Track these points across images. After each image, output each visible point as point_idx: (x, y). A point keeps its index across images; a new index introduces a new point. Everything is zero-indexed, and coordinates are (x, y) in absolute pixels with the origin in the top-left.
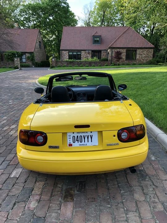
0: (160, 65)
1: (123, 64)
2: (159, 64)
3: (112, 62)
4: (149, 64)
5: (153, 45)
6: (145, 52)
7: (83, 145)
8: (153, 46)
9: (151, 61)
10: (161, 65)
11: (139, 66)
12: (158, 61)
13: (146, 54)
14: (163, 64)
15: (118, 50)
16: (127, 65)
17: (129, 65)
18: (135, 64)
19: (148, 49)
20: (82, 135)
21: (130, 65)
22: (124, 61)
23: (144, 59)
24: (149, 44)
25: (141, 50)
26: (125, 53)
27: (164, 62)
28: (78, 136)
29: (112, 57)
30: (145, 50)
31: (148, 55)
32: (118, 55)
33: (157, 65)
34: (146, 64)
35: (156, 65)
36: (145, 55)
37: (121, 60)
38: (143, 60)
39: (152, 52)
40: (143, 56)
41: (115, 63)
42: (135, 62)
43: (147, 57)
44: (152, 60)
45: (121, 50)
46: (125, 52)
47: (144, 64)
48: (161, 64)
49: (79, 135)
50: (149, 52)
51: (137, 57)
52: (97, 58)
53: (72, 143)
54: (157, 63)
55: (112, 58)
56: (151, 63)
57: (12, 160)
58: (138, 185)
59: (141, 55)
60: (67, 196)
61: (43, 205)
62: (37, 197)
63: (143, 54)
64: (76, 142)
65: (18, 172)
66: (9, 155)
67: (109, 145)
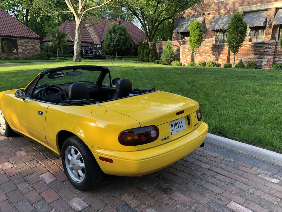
0: (52, 60)
2: (50, 58)
4: (37, 59)
5: (38, 35)
6: (29, 43)
7: (178, 131)
8: (39, 37)
9: (39, 55)
10: (54, 60)
11: (25, 61)
12: (48, 54)
13: (31, 46)
14: (56, 59)
16: (6, 59)
17: (9, 59)
18: (18, 59)
19: (32, 40)
20: (176, 122)
21: (11, 59)
22: (0, 55)
23: (29, 53)
24: (32, 33)
25: (24, 41)
26: (0, 43)
27: (56, 56)
28: (174, 124)
30: (29, 41)
31: (34, 47)
33: (49, 59)
34: (34, 59)
35: (47, 59)
36: (30, 48)
39: (39, 44)
40: (28, 48)
42: (17, 56)
43: (33, 49)
44: (41, 54)
47: (30, 59)
48: (54, 58)
50: (35, 43)
51: (20, 50)
53: (172, 131)
56: (41, 57)
57: (43, 198)
58: (194, 160)
59: (25, 46)
60: (166, 191)
61: (159, 207)
62: (143, 205)
63: (28, 45)
64: (174, 129)
65: (79, 202)
66: (26, 196)
67: (195, 125)
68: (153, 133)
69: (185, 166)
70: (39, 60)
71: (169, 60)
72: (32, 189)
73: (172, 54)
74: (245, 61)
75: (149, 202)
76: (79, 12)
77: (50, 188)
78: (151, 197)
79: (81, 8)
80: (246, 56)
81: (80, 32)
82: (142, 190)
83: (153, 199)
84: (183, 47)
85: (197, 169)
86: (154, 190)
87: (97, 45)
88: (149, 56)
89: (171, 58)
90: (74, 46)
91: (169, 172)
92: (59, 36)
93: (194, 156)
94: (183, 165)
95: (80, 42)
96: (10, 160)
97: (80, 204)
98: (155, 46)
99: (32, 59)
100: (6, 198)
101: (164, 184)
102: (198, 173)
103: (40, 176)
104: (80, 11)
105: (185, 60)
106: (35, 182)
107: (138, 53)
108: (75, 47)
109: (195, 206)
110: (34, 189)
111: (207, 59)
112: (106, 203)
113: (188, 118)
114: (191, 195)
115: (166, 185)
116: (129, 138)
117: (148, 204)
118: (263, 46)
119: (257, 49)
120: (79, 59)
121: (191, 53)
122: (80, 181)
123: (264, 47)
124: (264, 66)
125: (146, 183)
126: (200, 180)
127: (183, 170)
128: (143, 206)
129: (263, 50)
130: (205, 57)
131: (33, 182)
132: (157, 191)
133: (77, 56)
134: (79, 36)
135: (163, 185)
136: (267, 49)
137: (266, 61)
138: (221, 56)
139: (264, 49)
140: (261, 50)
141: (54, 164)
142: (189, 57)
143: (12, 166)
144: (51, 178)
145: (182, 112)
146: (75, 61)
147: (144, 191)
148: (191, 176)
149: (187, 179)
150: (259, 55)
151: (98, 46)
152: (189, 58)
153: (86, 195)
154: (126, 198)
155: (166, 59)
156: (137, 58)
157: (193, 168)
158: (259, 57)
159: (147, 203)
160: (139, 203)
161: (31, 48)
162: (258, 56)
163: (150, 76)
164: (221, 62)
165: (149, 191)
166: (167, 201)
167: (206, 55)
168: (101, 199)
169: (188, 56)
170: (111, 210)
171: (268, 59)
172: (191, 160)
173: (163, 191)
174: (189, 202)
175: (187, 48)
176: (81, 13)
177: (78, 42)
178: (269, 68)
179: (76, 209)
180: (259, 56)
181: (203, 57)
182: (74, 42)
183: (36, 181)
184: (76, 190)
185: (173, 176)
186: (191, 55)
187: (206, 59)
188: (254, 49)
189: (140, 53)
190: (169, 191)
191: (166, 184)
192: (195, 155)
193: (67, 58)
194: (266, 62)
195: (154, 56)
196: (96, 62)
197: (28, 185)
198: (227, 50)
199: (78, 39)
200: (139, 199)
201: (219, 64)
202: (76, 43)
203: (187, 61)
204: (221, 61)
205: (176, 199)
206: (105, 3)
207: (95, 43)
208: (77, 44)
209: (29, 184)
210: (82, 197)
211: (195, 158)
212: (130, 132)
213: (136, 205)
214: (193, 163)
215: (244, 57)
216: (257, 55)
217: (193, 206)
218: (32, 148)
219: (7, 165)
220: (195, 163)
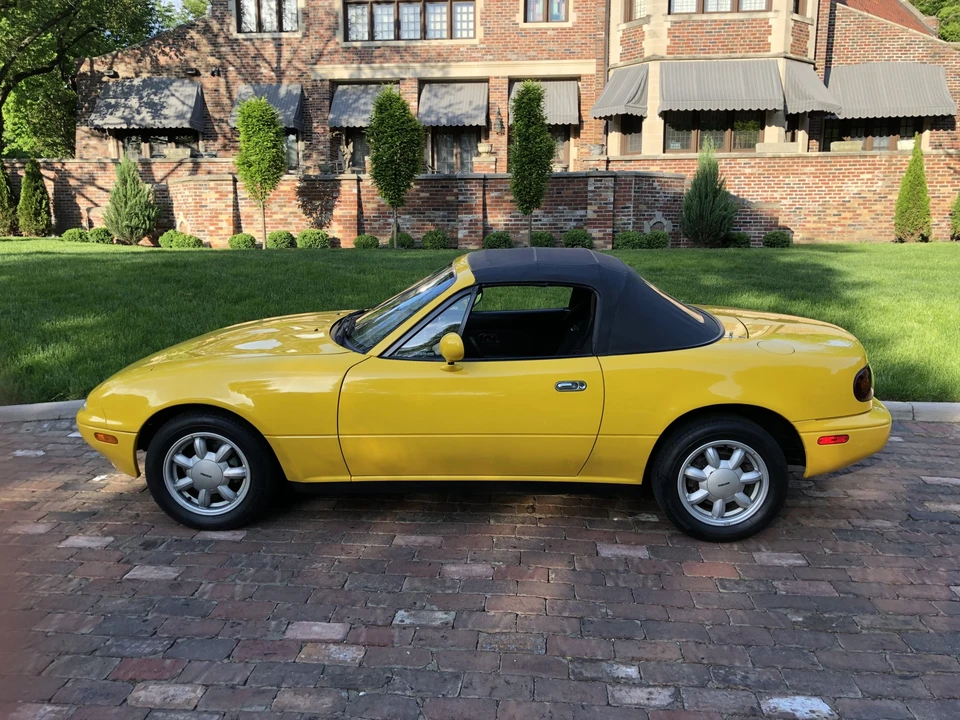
74: (408, 228)
80: (409, 213)
84: (192, 183)
88: (14, 212)
89: (148, 222)
105: (212, 228)
111: (290, 223)
118: (453, 187)
119: (437, 195)
121: (231, 202)
123: (455, 190)
124: (463, 240)
129: (453, 198)
130: (282, 216)
136: (463, 194)
137: (467, 226)
138: (336, 212)
139: (457, 195)
140: (448, 198)
142: (221, 217)
150: (443, 210)
152: (227, 220)
155: (128, 226)
158: (444, 216)
162: (441, 213)
164: (339, 232)
167: (285, 209)
169: (221, 214)
171: (471, 221)
175: (211, 189)
178: (477, 244)
180: (446, 213)
181: (275, 217)
186: (231, 209)
187: (284, 222)
188: (431, 195)
194: (467, 231)
198: (353, 195)
201: (334, 238)
203: (220, 232)
204: (341, 228)
215: (403, 217)
216: (438, 210)
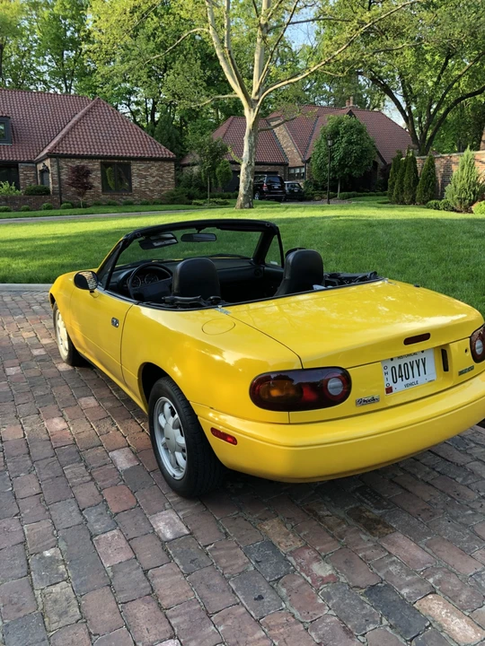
0: (198, 204)
1: (98, 204)
2: (194, 201)
3: (63, 199)
4: (168, 204)
5: (171, 153)
6: (154, 171)
8: (172, 155)
9: (172, 195)
10: (201, 205)
11: (144, 207)
12: (189, 193)
13: (156, 176)
14: (205, 203)
15: (77, 162)
16: (109, 205)
17: (114, 205)
18: (130, 204)
19: (160, 163)
20: (407, 360)
21: (118, 205)
22: (99, 196)
23: (153, 190)
24: (160, 148)
25: (143, 165)
26: (99, 172)
27: (206, 197)
28: (400, 366)
29: (60, 184)
30: (153, 166)
31: (162, 178)
32: (80, 178)
33: (190, 204)
34: (161, 204)
35: (187, 204)
36: (154, 179)
37: (89, 193)
38: (151, 191)
39: (172, 171)
40: (151, 180)
41: (72, 201)
42: (130, 199)
43: (161, 183)
44: (175, 193)
45: (85, 163)
46: (97, 170)
47: (154, 203)
48: (201, 202)
49: (402, 362)
50: (165, 169)
51: (135, 184)
52: (13, 187)
53: (392, 384)
54: (188, 201)
55: (60, 187)
56: (174, 199)
57: (105, 500)
58: (469, 459)
59: (145, 177)
60: (372, 526)
61: (345, 562)
62: (307, 551)
63: (150, 175)
64: (399, 379)
65: (172, 521)
66: (75, 492)
67: (461, 373)
68: (334, 385)
69: (438, 472)
70: (172, 206)
71: (465, 199)
72: (89, 478)
73: (474, 186)
75: (324, 547)
76: (253, 96)
77: (122, 483)
78: (333, 536)
79: (258, 85)
81: (255, 141)
82: (316, 515)
83: (335, 542)
85: (469, 482)
86: (343, 520)
87: (295, 168)
88: (415, 190)
89: (472, 196)
90: (239, 172)
91: (393, 482)
92: (212, 151)
93: (471, 448)
94: (434, 469)
95: (253, 164)
96: (65, 413)
97: (171, 525)
98: (431, 165)
99: (158, 204)
100: (38, 491)
101: (372, 510)
102: (468, 492)
103: (110, 454)
104: (256, 94)
106: (98, 465)
107: (390, 183)
108: (242, 177)
109: (437, 577)
110: (93, 479)
112: (226, 534)
113: (444, 353)
114: (436, 547)
115: (376, 512)
116: (275, 393)
117: (321, 550)
120: (249, 204)
122: (179, 475)
125: (329, 499)
126: (470, 512)
127: (430, 482)
128: (308, 554)
131: (94, 465)
132: (351, 522)
133: (245, 196)
134: (250, 150)
135: (370, 511)
141: (143, 430)
143: (65, 426)
144: (130, 460)
145: (424, 337)
146: (241, 208)
147: (320, 519)
148: (449, 499)
149: (436, 504)
151: (298, 171)
153: (189, 509)
154: (274, 529)
155: (458, 198)
156: (385, 195)
157: (459, 480)
159: (317, 549)
160: (299, 544)
161: (157, 180)
163: (401, 240)
165: (331, 521)
166: (368, 553)
168: (218, 521)
170: (233, 551)
172: (459, 458)
173: (365, 526)
174: (424, 565)
176: (257, 97)
177: (249, 165)
179: (160, 535)
182: (239, 164)
183: (102, 462)
184: (172, 494)
185: (399, 492)
189: (394, 183)
190: (380, 526)
191: (376, 508)
192: (473, 445)
193: (228, 201)
195: (430, 191)
196: (287, 208)
197: (84, 468)
199: (248, 158)
200: (302, 535)
202: (243, 167)
205: (393, 551)
206: (312, 70)
207: (291, 164)
208: (246, 169)
209: (86, 467)
210: (181, 511)
211: (471, 455)
212: (282, 377)
213: (292, 549)
214: (462, 467)
217: (432, 575)
218: (111, 393)
219: (57, 424)
220: (468, 466)
